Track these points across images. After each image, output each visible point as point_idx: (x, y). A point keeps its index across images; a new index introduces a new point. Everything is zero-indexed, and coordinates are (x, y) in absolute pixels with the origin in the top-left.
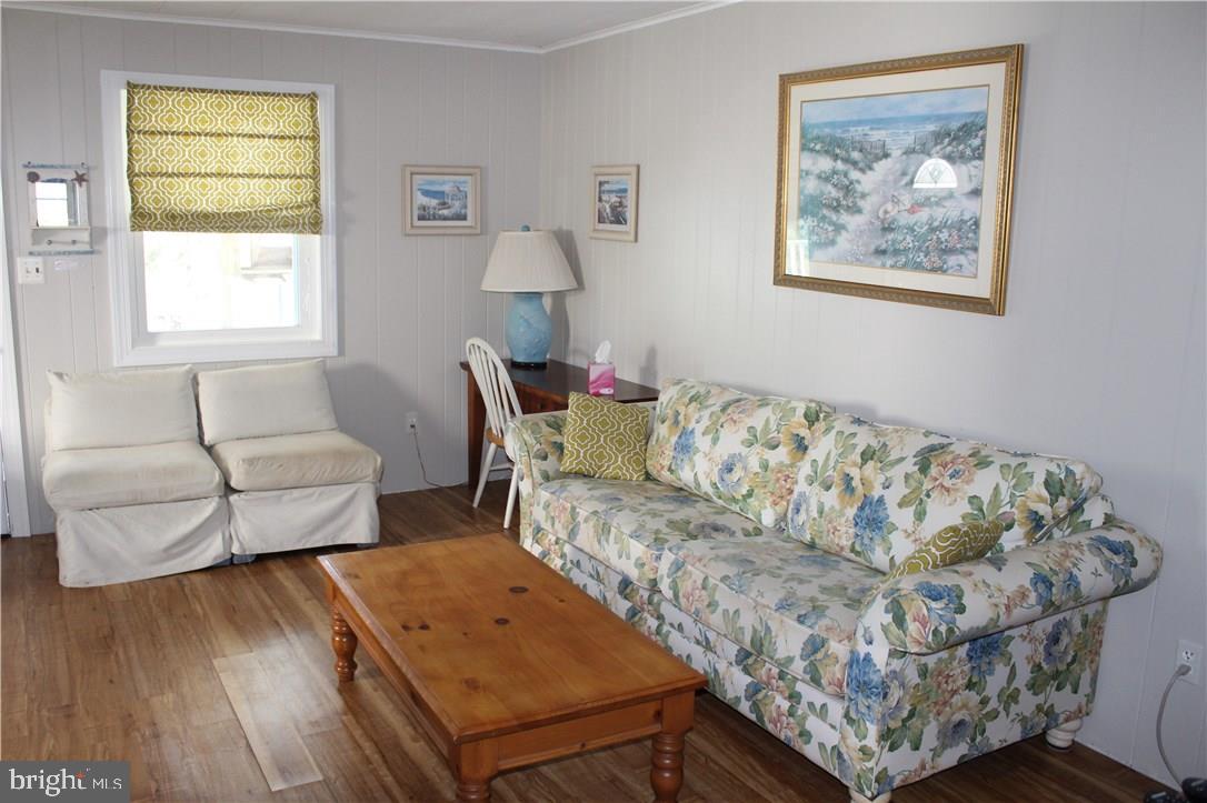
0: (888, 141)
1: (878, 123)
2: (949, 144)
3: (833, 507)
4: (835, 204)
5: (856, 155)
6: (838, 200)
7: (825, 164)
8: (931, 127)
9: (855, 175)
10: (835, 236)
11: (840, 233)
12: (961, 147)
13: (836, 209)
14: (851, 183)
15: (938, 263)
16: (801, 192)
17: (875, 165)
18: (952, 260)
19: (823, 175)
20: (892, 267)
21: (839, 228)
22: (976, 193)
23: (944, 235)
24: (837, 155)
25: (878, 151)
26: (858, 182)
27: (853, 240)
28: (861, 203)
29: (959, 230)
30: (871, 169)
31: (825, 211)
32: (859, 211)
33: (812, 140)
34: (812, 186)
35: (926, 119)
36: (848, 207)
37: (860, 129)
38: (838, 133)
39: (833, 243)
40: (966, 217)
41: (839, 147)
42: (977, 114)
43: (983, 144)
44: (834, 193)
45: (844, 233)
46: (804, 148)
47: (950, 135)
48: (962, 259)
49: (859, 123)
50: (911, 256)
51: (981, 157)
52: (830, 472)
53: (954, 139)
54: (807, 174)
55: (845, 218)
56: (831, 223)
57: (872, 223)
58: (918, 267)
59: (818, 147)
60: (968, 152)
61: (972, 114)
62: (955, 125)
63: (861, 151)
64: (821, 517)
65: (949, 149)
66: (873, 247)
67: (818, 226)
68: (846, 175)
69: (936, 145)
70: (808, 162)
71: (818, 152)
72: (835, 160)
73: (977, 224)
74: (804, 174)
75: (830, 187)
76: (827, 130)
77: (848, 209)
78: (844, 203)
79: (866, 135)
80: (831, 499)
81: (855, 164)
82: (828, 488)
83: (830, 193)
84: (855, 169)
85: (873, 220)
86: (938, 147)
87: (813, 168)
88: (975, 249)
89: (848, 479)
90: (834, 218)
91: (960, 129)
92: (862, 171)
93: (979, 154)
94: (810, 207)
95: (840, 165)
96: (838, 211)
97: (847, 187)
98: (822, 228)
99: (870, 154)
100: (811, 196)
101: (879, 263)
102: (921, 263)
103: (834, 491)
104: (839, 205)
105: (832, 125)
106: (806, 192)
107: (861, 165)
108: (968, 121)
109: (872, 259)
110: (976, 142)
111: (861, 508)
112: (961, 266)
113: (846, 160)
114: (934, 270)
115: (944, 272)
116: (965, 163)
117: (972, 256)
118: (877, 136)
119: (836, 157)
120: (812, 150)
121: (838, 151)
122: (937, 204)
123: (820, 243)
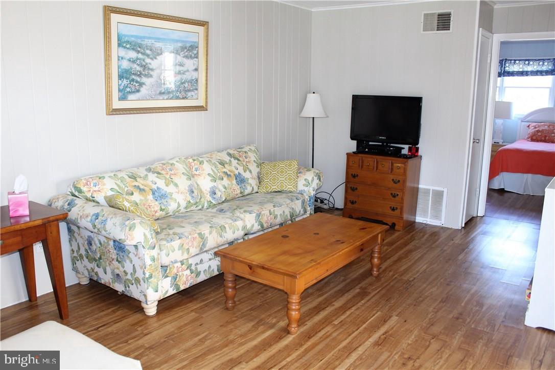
0: (163, 47)
1: (158, 40)
2: (186, 52)
3: (228, 184)
4: (139, 73)
5: (148, 52)
6: (140, 72)
7: (133, 55)
8: (180, 45)
9: (148, 60)
10: (140, 87)
11: (142, 87)
12: (191, 53)
13: (139, 76)
14: (147, 64)
15: (185, 95)
16: (119, 67)
17: (157, 57)
18: (189, 94)
19: (132, 60)
20: (167, 99)
21: (141, 84)
22: (196, 70)
23: (186, 85)
24: (139, 51)
25: (159, 51)
26: (150, 64)
27: (149, 89)
28: (151, 73)
29: (191, 83)
30: (156, 58)
31: (133, 77)
32: (151, 76)
33: (125, 42)
34: (125, 65)
35: (177, 41)
36: (146, 75)
37: (150, 40)
38: (139, 41)
39: (138, 91)
40: (194, 78)
41: (140, 47)
42: (195, 42)
43: (198, 53)
44: (138, 68)
45: (144, 86)
46: (119, 45)
47: (186, 48)
48: (193, 93)
49: (150, 38)
50: (174, 94)
51: (197, 57)
52: (219, 174)
53: (188, 50)
54: (122, 58)
55: (144, 80)
56: (137, 82)
57: (157, 81)
58: (178, 98)
59: (128, 46)
60: (193, 55)
61: (193, 42)
62: (188, 45)
63: (151, 50)
64: (226, 189)
65: (186, 53)
66: (158, 92)
67: (130, 84)
68: (144, 60)
69: (182, 51)
70: (122, 52)
71: (128, 48)
72: (138, 53)
73: (197, 80)
74: (120, 58)
75: (135, 66)
76: (133, 39)
77: (145, 76)
78: (144, 73)
79: (153, 44)
80: (226, 182)
81: (148, 56)
82: (223, 179)
83: (135, 68)
84: (148, 58)
85: (158, 80)
86: (183, 52)
87: (126, 56)
88: (197, 89)
89: (226, 173)
90: (139, 80)
91: (190, 47)
92: (152, 59)
93: (196, 56)
94: (125, 75)
95: (140, 56)
96: (140, 77)
97: (145, 66)
98: (132, 85)
99: (155, 52)
100: (126, 70)
101: (161, 98)
102: (178, 96)
103: (225, 179)
104: (141, 74)
105: (136, 37)
106: (122, 67)
107: (151, 56)
108: (193, 44)
109: (158, 97)
110: (195, 52)
111: (236, 179)
112: (192, 96)
113: (143, 54)
114: (183, 98)
115: (187, 99)
116: (192, 59)
117: (196, 92)
118: (158, 45)
119: (138, 52)
120: (125, 47)
121: (139, 49)
122: (183, 74)
123: (132, 92)
